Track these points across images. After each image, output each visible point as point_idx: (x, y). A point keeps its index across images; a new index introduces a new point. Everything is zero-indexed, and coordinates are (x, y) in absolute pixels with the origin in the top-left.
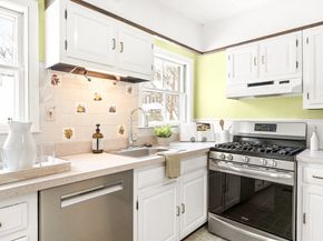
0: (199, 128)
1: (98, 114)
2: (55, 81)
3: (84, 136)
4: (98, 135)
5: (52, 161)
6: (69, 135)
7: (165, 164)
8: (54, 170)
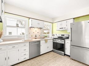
0: (52, 35)
1: (36, 33)
2: (30, 29)
3: (34, 36)
4: (36, 36)
5: (30, 39)
6: (32, 36)
7: (45, 40)
8: (31, 40)
